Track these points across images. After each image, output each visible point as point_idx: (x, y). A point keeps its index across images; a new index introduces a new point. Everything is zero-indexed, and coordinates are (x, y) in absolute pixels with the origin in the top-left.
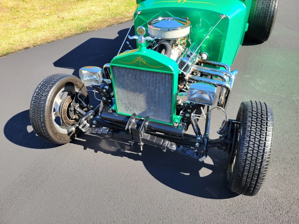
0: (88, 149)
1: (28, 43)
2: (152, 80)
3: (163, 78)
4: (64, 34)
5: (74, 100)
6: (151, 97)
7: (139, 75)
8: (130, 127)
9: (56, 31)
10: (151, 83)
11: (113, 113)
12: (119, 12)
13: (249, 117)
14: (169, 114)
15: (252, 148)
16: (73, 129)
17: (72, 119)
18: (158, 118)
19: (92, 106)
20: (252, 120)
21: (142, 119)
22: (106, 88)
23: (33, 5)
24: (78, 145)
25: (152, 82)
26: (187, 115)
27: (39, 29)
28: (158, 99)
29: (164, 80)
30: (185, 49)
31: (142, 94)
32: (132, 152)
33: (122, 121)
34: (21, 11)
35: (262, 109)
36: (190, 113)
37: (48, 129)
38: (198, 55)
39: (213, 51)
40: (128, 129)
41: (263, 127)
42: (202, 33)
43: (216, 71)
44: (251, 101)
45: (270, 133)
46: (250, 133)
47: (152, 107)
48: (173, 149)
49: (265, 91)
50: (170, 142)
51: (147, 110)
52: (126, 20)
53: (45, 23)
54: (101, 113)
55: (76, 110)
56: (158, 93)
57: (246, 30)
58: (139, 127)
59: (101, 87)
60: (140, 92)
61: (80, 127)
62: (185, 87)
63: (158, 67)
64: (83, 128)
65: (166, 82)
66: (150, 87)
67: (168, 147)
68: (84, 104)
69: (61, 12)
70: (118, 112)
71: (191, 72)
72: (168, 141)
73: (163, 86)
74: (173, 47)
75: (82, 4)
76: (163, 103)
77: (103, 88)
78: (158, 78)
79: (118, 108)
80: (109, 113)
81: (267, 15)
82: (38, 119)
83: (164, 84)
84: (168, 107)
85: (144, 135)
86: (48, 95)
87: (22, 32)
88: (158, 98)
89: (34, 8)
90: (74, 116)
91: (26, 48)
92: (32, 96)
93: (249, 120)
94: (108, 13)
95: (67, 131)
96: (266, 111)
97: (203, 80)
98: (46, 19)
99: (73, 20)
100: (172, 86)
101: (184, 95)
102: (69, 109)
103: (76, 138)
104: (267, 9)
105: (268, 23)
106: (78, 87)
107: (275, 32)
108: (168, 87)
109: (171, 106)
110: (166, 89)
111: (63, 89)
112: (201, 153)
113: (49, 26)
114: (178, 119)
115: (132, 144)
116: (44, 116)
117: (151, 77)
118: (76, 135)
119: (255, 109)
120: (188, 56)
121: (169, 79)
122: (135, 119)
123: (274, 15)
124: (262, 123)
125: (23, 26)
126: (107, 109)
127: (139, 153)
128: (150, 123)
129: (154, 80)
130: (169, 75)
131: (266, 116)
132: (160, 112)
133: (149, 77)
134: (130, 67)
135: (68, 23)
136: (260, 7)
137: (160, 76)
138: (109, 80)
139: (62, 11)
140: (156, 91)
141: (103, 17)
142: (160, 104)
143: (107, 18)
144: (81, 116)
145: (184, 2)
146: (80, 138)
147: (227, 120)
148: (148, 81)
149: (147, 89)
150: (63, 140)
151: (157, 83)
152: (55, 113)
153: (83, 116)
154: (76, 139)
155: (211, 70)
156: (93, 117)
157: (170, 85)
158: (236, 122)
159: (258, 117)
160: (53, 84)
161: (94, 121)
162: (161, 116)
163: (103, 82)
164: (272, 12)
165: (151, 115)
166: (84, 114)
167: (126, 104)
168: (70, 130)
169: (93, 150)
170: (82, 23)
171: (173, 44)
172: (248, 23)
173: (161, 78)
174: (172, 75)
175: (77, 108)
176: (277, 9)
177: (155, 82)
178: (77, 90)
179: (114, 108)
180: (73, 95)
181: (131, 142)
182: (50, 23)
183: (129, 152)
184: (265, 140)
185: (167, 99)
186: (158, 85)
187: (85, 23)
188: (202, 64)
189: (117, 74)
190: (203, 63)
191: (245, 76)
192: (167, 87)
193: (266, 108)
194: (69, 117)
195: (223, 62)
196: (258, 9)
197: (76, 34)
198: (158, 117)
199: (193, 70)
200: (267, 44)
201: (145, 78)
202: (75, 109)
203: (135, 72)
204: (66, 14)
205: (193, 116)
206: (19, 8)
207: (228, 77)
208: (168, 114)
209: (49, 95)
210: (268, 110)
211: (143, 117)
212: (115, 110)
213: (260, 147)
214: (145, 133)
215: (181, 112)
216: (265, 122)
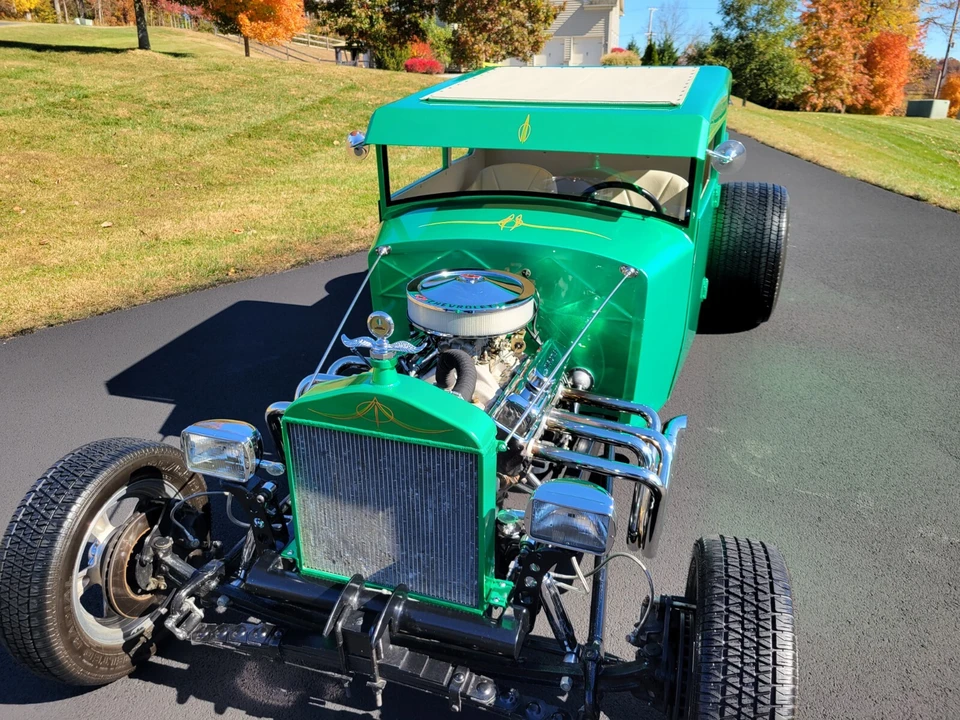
0: (192, 699)
1: (29, 315)
2: (416, 469)
3: (448, 464)
4: (155, 288)
5: (156, 527)
6: (414, 523)
7: (375, 454)
8: (340, 624)
9: (128, 279)
10: (412, 477)
11: (288, 573)
12: (333, 223)
13: (718, 599)
14: (472, 576)
15: (734, 708)
16: (147, 624)
17: (145, 592)
18: (437, 590)
19: (218, 543)
20: (727, 610)
21: (385, 592)
22: (266, 490)
23: (63, 196)
24: (160, 684)
25: (416, 477)
26: (530, 582)
27: (73, 268)
28: (436, 529)
29: (453, 472)
30: (523, 360)
31: (383, 510)
32: (348, 709)
33: (316, 601)
34: (24, 211)
35: (755, 570)
36: (538, 577)
37: (53, 638)
38: (564, 377)
39: (607, 366)
40: (333, 632)
41: (763, 633)
42: (573, 313)
43: (618, 430)
44: (722, 536)
45: (785, 638)
46: (726, 654)
47: (415, 553)
48: (484, 702)
49: (772, 479)
50: (474, 676)
51: (398, 562)
52: (354, 246)
53: (97, 250)
54: (248, 568)
55: (162, 562)
56: (435, 510)
57: (704, 296)
58: (371, 626)
59: (252, 486)
60: (378, 504)
61: (170, 623)
62: (524, 480)
63: (434, 432)
64: (179, 624)
65: (458, 476)
66: (408, 491)
67: (468, 693)
68: (190, 537)
69: (152, 217)
70: (304, 568)
71: (540, 432)
72: (468, 674)
73: (449, 489)
74: (484, 357)
75: (221, 195)
76: (450, 542)
77: (258, 489)
78: (434, 464)
79: (303, 555)
80: (275, 572)
81: (761, 252)
82: (20, 602)
83: (453, 484)
84: (468, 556)
85: (388, 652)
86: (64, 517)
87: (15, 278)
88: (436, 524)
89: (66, 205)
90: (151, 580)
91: (23, 332)
92: (10, 519)
93: (718, 609)
94: (298, 224)
95: (122, 634)
96: (767, 577)
97: (579, 462)
98: (100, 237)
99: (187, 243)
100: (477, 492)
101: (516, 517)
102: (138, 556)
103: (155, 659)
104: (759, 236)
105: (765, 274)
106: (175, 479)
107: (789, 294)
108: (467, 491)
109: (477, 552)
110: (458, 499)
111: (122, 491)
112: (578, 715)
113: (109, 259)
114: (501, 592)
115: (346, 685)
116: (42, 592)
117: (411, 459)
118: (153, 648)
119: (734, 571)
120: (530, 388)
121: (467, 468)
122: (358, 593)
123: (779, 254)
124: (760, 620)
125: (22, 261)
126: (267, 559)
127: (370, 713)
128: (410, 608)
129: (421, 470)
130: (467, 456)
131: (769, 595)
132: (441, 569)
133: (407, 461)
134: (346, 428)
135: (172, 251)
136: (740, 231)
137: (438, 459)
138: (279, 465)
139: (155, 215)
140: (426, 505)
141: (281, 238)
142: (441, 544)
143: (295, 239)
144: (175, 581)
145: (516, 226)
146: (167, 658)
147: (657, 599)
148: (403, 471)
149: (400, 498)
150: (102, 672)
151: (430, 479)
152: (84, 572)
153: (184, 581)
154: (152, 663)
155: (603, 428)
156: (219, 583)
157: (472, 486)
158: (683, 604)
159: (746, 597)
160: (88, 480)
161: (220, 599)
162: (446, 582)
163: (258, 469)
164: (773, 246)
165: (412, 580)
166: (189, 575)
167: (330, 542)
168: (135, 631)
169: (210, 706)
170: (214, 253)
171: (483, 349)
172: (707, 276)
173: (443, 463)
174: (476, 456)
175: (166, 554)
176: (786, 237)
177: (425, 476)
178: (171, 491)
179: (290, 553)
180: (154, 509)
181: (344, 677)
182: (114, 251)
183: (338, 707)
184: (774, 681)
185: (463, 530)
186: (435, 486)
187: (225, 256)
188: (577, 405)
189: (305, 448)
190: (580, 401)
191: (710, 429)
192: (463, 493)
193: (769, 566)
194: (134, 586)
195: (638, 400)
196: (733, 235)
197: (194, 289)
198: (437, 587)
199: (546, 427)
200: (770, 329)
201: (393, 462)
202: (156, 557)
203: (361, 444)
204: (168, 224)
205: (549, 587)
206: (19, 204)
207: (655, 449)
208: (467, 578)
209: (70, 515)
210: (774, 575)
211: (388, 587)
212: (295, 561)
213: (759, 705)
214: (392, 643)
215: (512, 565)
216: (769, 616)
